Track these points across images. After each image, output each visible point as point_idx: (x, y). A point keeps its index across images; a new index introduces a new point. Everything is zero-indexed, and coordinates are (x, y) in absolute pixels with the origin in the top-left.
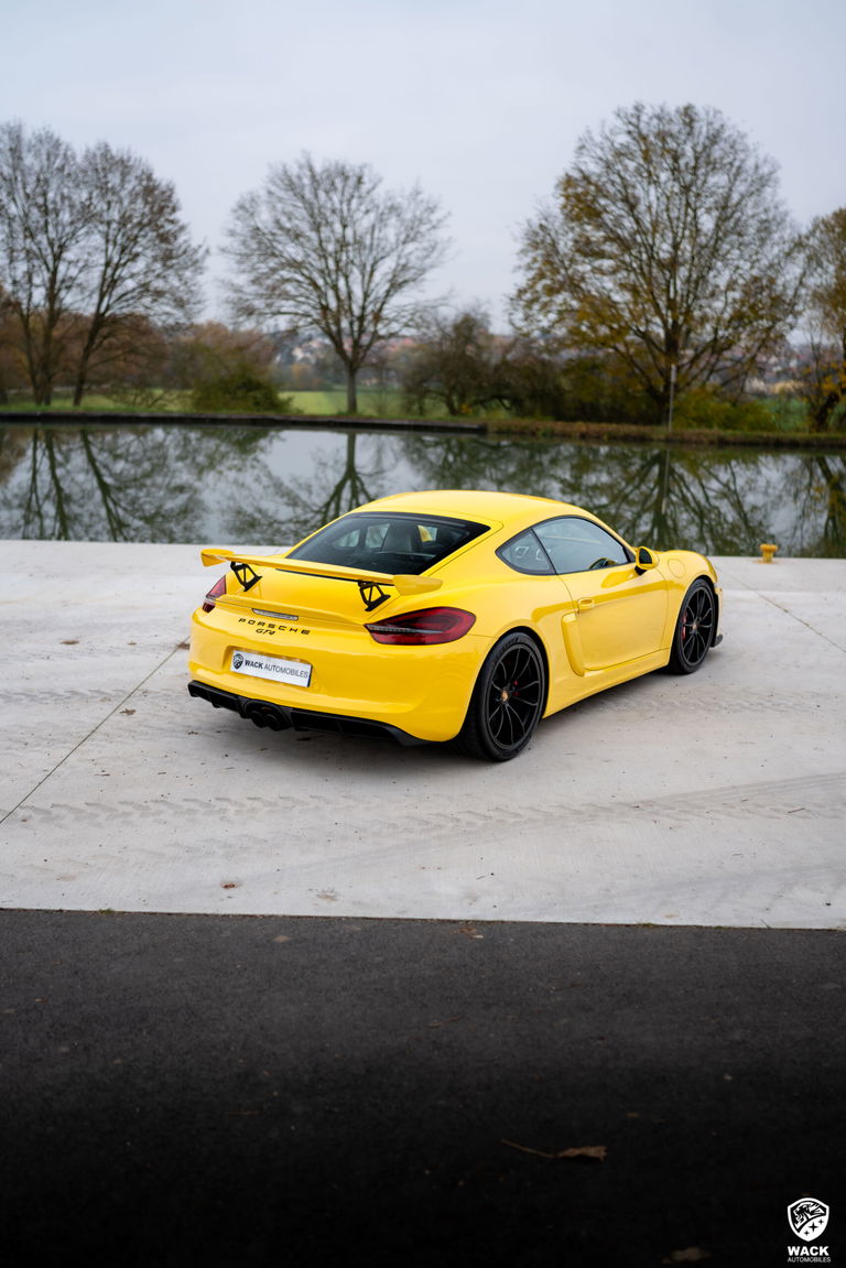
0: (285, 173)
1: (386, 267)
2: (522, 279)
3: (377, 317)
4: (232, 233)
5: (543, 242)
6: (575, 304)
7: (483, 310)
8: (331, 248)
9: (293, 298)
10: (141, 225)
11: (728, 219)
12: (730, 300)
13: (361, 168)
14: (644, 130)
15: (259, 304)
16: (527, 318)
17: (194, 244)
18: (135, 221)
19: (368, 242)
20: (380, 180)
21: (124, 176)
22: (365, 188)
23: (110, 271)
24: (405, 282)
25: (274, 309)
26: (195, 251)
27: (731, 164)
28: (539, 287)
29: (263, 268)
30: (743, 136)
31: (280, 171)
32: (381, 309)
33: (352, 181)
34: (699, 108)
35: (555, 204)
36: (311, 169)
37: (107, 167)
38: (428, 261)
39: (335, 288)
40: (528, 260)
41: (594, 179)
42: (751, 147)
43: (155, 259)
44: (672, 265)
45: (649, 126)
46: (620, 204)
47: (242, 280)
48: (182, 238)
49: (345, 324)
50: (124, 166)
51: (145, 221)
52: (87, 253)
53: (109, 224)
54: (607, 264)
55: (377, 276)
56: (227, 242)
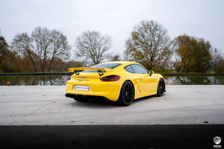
0: (85, 33)
1: (102, 48)
2: (126, 49)
3: (101, 56)
4: (76, 43)
5: (129, 43)
6: (135, 53)
7: (119, 54)
8: (93, 45)
9: (87, 53)
10: (60, 43)
11: (160, 38)
12: (161, 52)
13: (98, 32)
14: (145, 25)
15: (81, 54)
16: (127, 55)
17: (70, 45)
18: (60, 42)
19: (99, 43)
20: (101, 33)
21: (58, 35)
22: (98, 35)
23: (55, 50)
24: (106, 50)
25: (83, 55)
26: (70, 46)
27: (160, 29)
28: (128, 50)
29: (81, 48)
30: (161, 25)
31: (84, 32)
32: (102, 55)
33: (96, 34)
34: (154, 21)
35: (131, 37)
36: (89, 32)
37: (55, 33)
38: (109, 46)
39: (94, 51)
40: (126, 46)
41: (137, 32)
42: (163, 27)
43: (63, 48)
44: (151, 46)
45: (145, 24)
46: (142, 36)
47: (78, 50)
48: (67, 45)
49: (95, 57)
50: (58, 33)
51: (61, 42)
52: (51, 47)
53: (55, 42)
54: (140, 46)
55: (101, 49)
56: (75, 44)
